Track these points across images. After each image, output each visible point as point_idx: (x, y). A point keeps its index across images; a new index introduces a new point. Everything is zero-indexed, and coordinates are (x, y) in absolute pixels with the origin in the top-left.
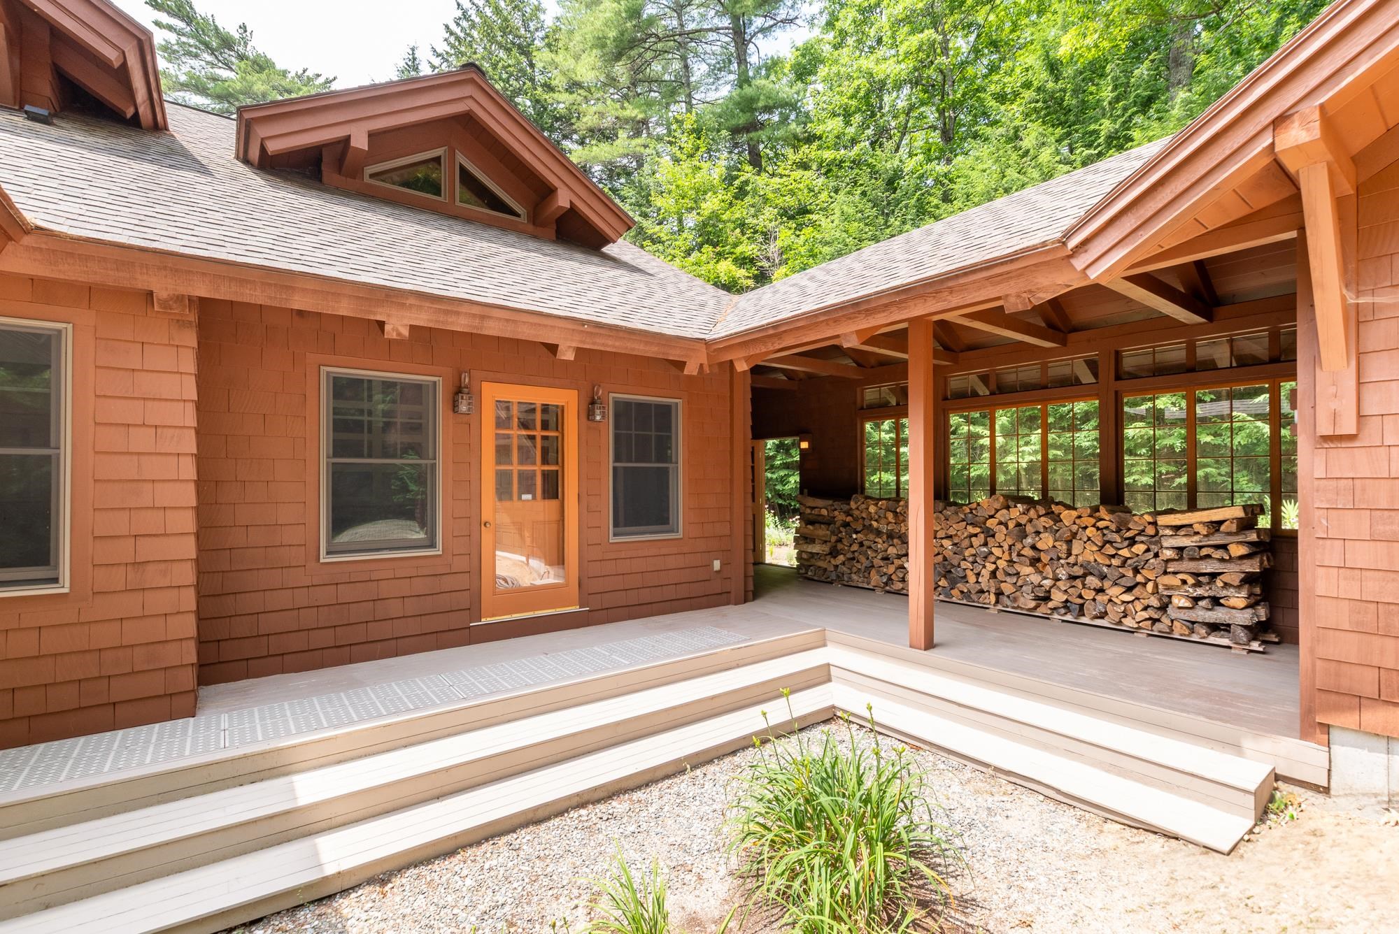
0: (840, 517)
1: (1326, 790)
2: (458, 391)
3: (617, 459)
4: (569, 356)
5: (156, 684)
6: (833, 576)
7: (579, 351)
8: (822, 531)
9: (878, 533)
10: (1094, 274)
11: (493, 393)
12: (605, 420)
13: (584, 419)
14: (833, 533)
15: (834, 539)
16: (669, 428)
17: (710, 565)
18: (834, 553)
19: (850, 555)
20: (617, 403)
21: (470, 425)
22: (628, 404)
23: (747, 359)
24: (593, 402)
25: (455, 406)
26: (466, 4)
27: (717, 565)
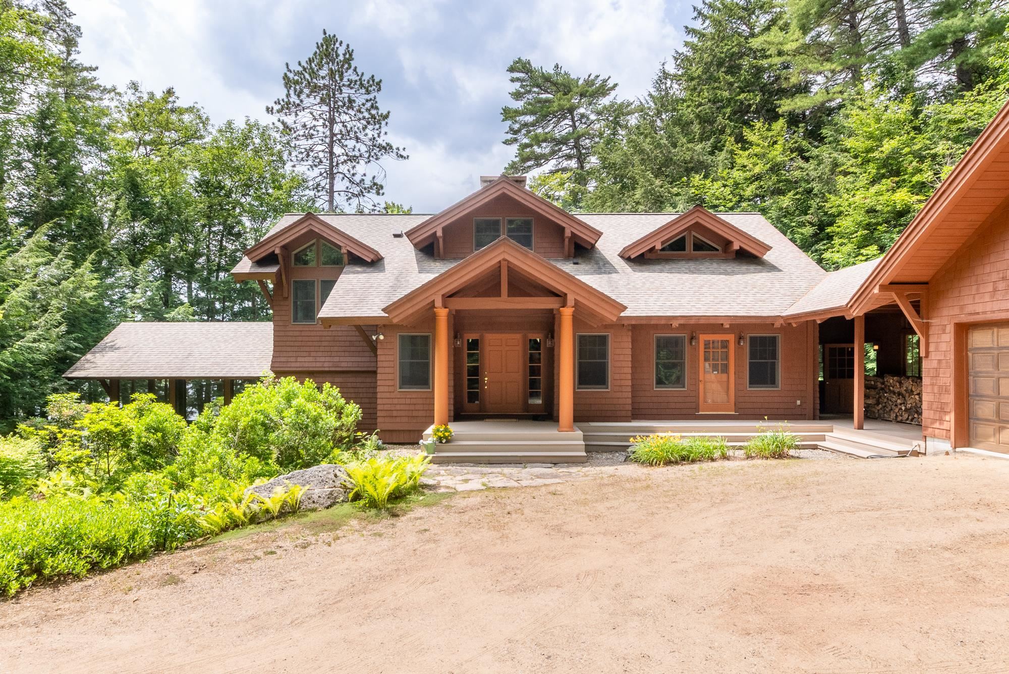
0: (879, 385)
1: (925, 454)
2: (692, 338)
3: (751, 358)
4: (728, 326)
5: (623, 413)
6: (877, 416)
7: (730, 325)
8: (873, 392)
9: (894, 393)
10: (854, 314)
11: (703, 338)
12: (746, 345)
13: (737, 345)
14: (877, 393)
15: (877, 396)
16: (775, 346)
17: (796, 402)
18: (878, 403)
19: (884, 405)
20: (751, 338)
21: (696, 349)
22: (756, 338)
23: (795, 323)
24: (740, 338)
25: (691, 343)
26: (700, 6)
27: (799, 402)
